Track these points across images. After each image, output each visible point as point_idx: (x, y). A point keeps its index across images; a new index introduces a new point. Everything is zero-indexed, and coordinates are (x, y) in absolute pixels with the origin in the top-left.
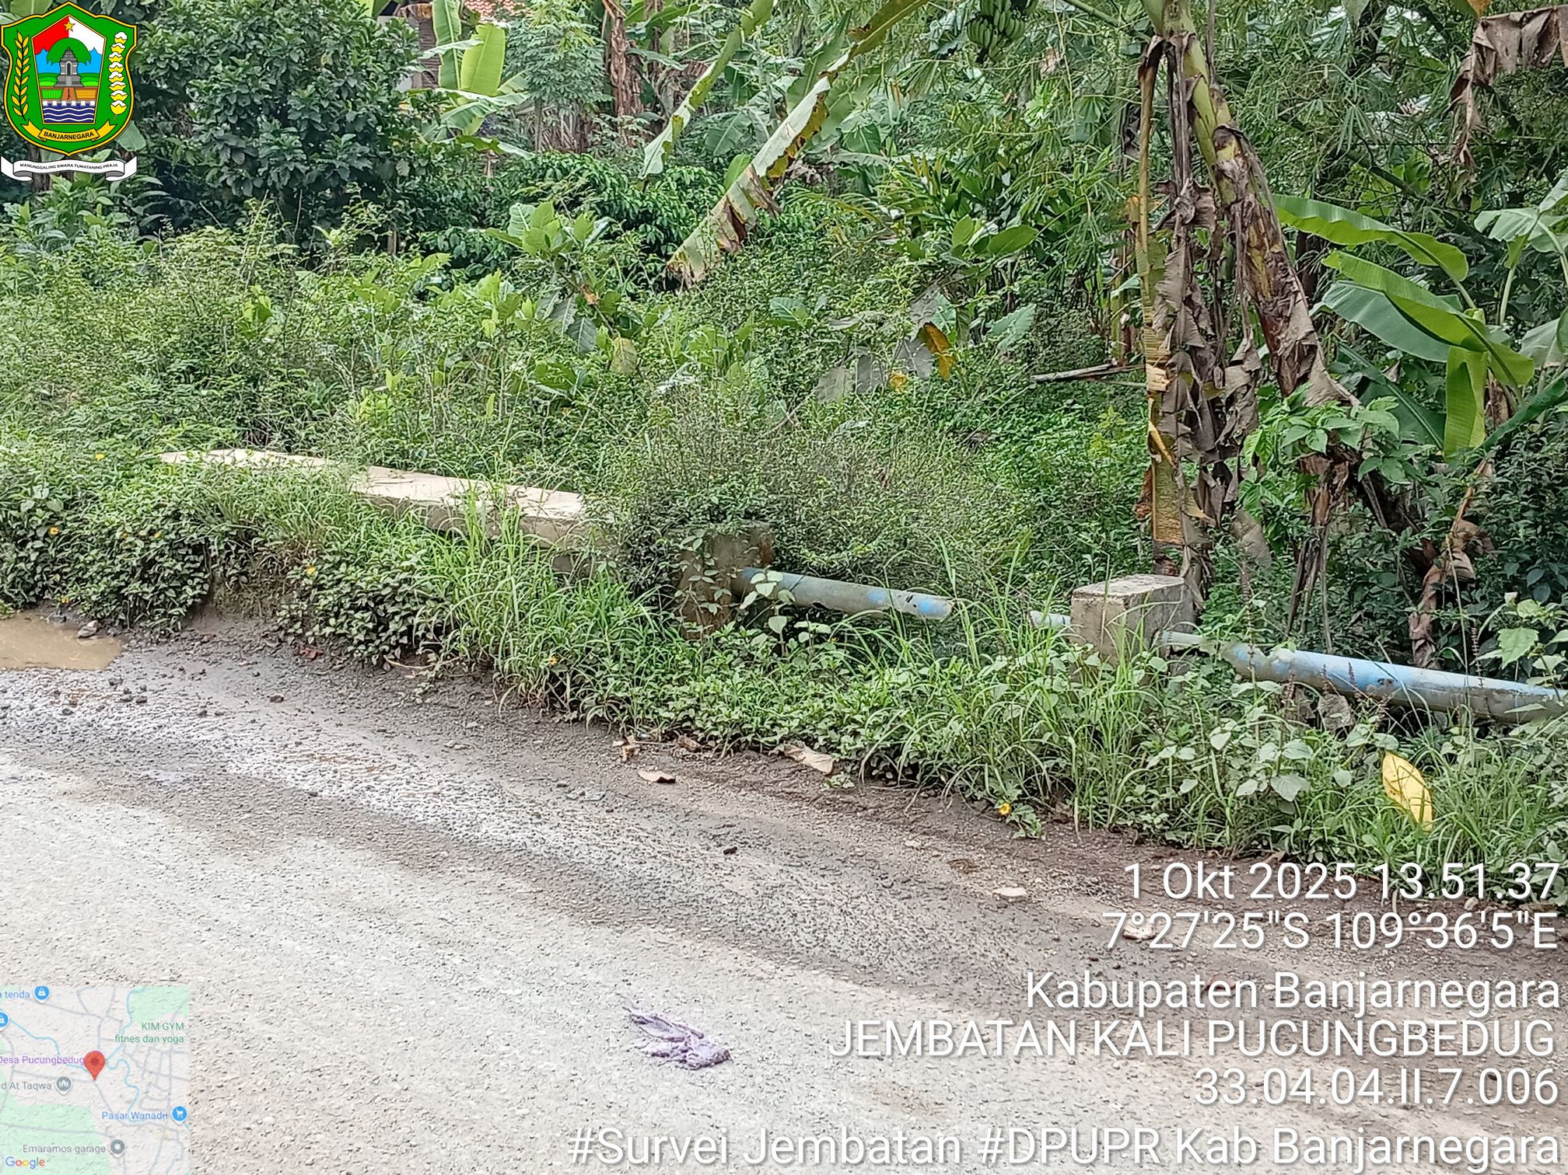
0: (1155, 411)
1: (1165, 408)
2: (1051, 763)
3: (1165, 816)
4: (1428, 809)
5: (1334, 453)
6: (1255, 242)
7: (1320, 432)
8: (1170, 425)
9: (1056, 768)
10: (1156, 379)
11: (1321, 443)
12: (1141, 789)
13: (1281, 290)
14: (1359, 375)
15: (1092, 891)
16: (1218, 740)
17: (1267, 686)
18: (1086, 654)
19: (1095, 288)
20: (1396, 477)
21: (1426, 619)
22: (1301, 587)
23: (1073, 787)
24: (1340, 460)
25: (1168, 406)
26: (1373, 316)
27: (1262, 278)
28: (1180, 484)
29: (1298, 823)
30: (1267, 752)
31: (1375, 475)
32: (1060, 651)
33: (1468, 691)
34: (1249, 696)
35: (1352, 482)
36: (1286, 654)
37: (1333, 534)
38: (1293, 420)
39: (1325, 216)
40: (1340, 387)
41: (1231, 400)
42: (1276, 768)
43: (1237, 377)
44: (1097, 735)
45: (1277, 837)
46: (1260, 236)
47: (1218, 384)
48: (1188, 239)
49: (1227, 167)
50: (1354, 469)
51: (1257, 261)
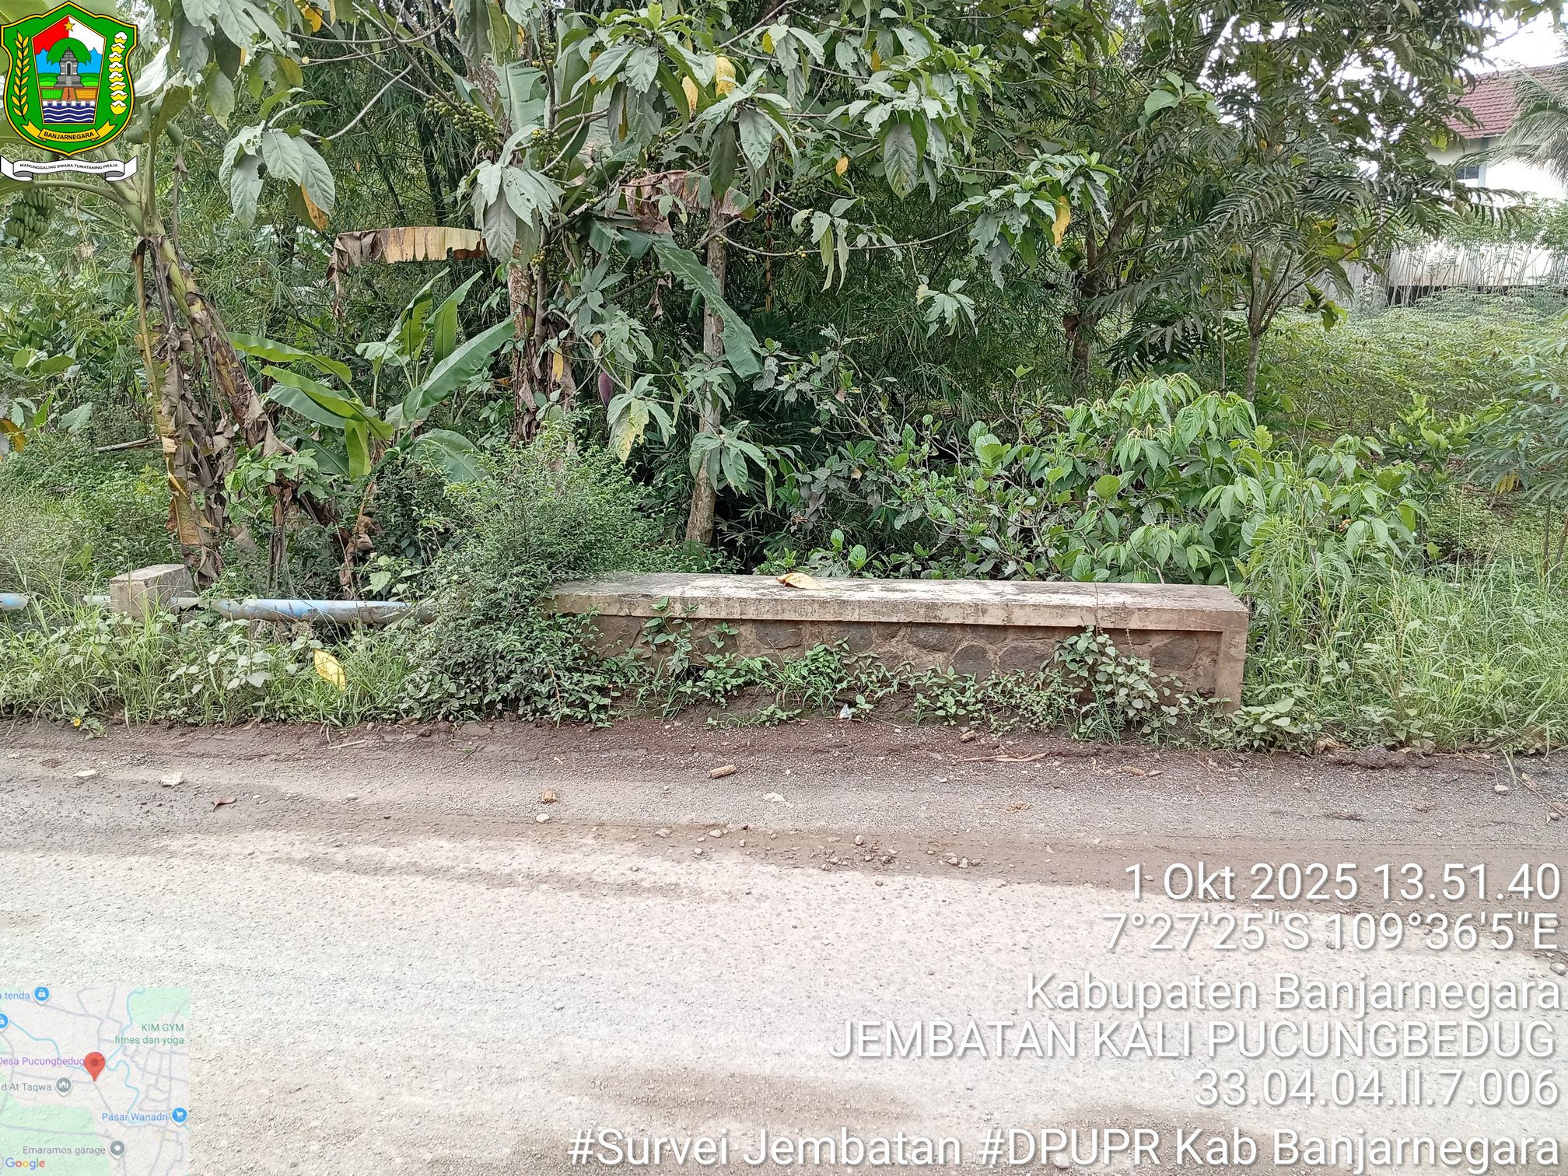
0: (171, 465)
1: (177, 463)
2: (106, 689)
3: (185, 709)
4: (342, 678)
5: (281, 482)
6: (221, 361)
7: (270, 472)
8: (182, 473)
9: (110, 691)
10: (169, 445)
11: (271, 478)
12: (167, 695)
13: (241, 389)
14: (295, 438)
15: (141, 762)
16: (212, 659)
17: (242, 622)
18: (123, 618)
19: (135, 391)
20: (320, 495)
21: (349, 573)
22: (273, 562)
23: (123, 701)
24: (286, 487)
25: (179, 461)
26: (299, 403)
27: (228, 383)
28: (193, 508)
29: (267, 699)
30: (243, 661)
31: (308, 494)
32: (105, 619)
33: (359, 610)
34: (230, 629)
35: (294, 499)
36: (251, 602)
37: (289, 528)
38: (254, 465)
39: (262, 345)
40: (285, 445)
41: (219, 456)
42: (251, 669)
43: (220, 442)
44: (137, 668)
45: (256, 709)
46: (224, 358)
47: (210, 447)
48: (178, 360)
49: (197, 316)
50: (295, 492)
51: (224, 372)
